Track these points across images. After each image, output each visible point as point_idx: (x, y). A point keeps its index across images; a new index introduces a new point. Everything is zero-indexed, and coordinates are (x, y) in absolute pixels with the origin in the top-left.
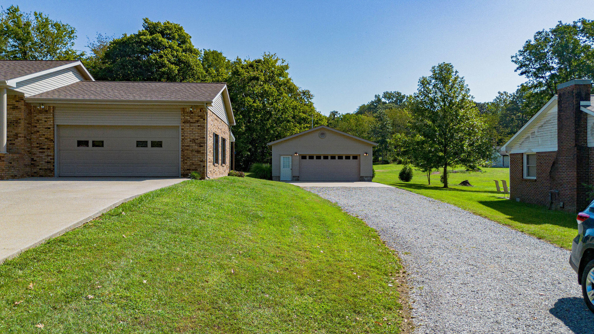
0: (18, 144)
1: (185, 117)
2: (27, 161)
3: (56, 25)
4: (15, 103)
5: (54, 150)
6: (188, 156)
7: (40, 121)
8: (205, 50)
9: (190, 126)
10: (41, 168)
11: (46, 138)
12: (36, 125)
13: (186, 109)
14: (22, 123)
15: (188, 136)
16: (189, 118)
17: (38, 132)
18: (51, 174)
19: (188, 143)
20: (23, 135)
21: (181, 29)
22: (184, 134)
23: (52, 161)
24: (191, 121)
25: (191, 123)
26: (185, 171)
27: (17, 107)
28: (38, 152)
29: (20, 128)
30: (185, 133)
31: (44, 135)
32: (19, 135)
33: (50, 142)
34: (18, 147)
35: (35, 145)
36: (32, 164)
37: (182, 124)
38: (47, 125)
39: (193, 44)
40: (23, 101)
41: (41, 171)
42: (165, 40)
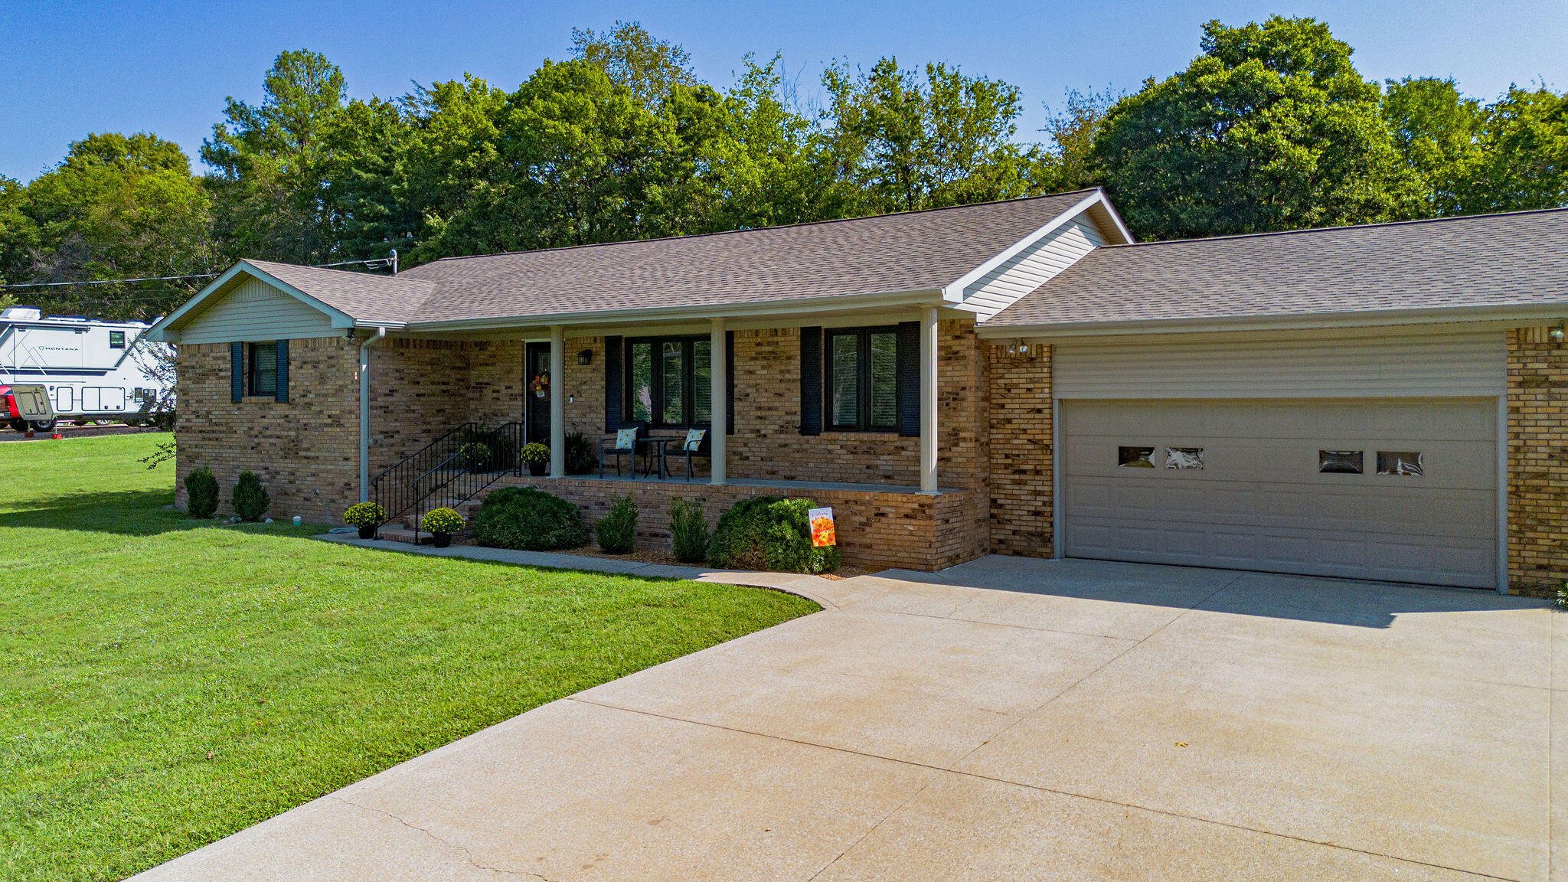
0: (960, 460)
1: (1525, 364)
2: (982, 509)
3: (977, 90)
4: (952, 343)
5: (1052, 475)
6: (1540, 516)
7: (1013, 391)
8: (1393, 83)
9: (1551, 397)
10: (1018, 528)
11: (1029, 440)
12: (1002, 401)
13: (1530, 333)
14: (971, 398)
15: (1541, 436)
16: (1545, 365)
17: (1009, 421)
18: (1044, 550)
19: (1540, 463)
20: (973, 435)
21: (1321, 31)
22: (1520, 430)
23: (1048, 509)
24: (1551, 378)
25: (1555, 384)
26: (1530, 573)
27: (957, 352)
28: (1008, 482)
29: (964, 414)
30: (1527, 423)
31: (1025, 430)
32: (962, 435)
33: (1040, 452)
34: (959, 470)
35: (999, 461)
36: (993, 516)
37: (1511, 391)
38: (1034, 401)
39: (1360, 72)
40: (971, 336)
41: (1017, 537)
42: (1272, 75)
